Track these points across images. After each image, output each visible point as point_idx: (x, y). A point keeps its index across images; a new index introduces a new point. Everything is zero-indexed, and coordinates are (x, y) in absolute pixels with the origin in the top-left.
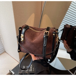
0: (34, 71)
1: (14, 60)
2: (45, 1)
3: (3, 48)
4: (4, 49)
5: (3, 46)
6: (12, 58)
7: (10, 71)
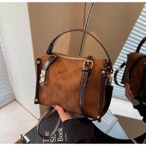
0: (66, 140)
1: (31, 116)
2: (92, 2)
3: (12, 93)
4: (13, 96)
5: (12, 89)
6: (28, 113)
7: (21, 135)
